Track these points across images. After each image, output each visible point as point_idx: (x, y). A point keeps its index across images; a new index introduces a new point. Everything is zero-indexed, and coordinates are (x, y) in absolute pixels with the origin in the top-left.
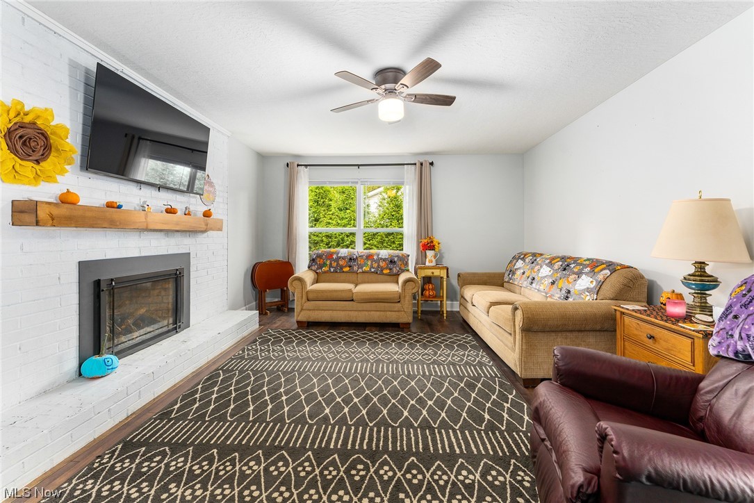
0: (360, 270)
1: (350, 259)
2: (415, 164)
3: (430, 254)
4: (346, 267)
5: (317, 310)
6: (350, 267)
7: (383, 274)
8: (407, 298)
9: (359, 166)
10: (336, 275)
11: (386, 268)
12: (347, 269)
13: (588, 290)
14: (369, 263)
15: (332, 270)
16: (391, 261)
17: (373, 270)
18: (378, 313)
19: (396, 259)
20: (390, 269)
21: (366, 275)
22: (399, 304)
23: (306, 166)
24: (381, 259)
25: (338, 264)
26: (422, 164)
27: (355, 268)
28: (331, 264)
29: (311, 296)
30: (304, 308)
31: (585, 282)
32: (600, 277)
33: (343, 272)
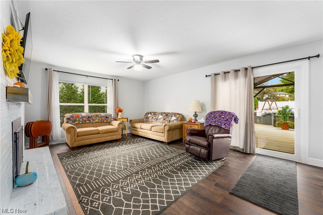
0: (94, 122)
1: (88, 117)
2: (113, 80)
3: (120, 114)
4: (87, 121)
5: (83, 140)
6: (89, 120)
7: (104, 122)
8: (120, 129)
9: (87, 76)
10: (83, 124)
11: (105, 120)
12: (88, 122)
13: (175, 120)
14: (98, 118)
15: (80, 122)
16: (106, 117)
17: (100, 121)
18: (110, 137)
19: (108, 116)
20: (107, 120)
21: (97, 123)
22: (117, 132)
23: (58, 71)
24: (102, 116)
25: (83, 120)
26: (115, 80)
27: (92, 121)
28: (79, 120)
29: (79, 134)
30: (76, 140)
31: (174, 118)
32: (177, 116)
33: (86, 123)
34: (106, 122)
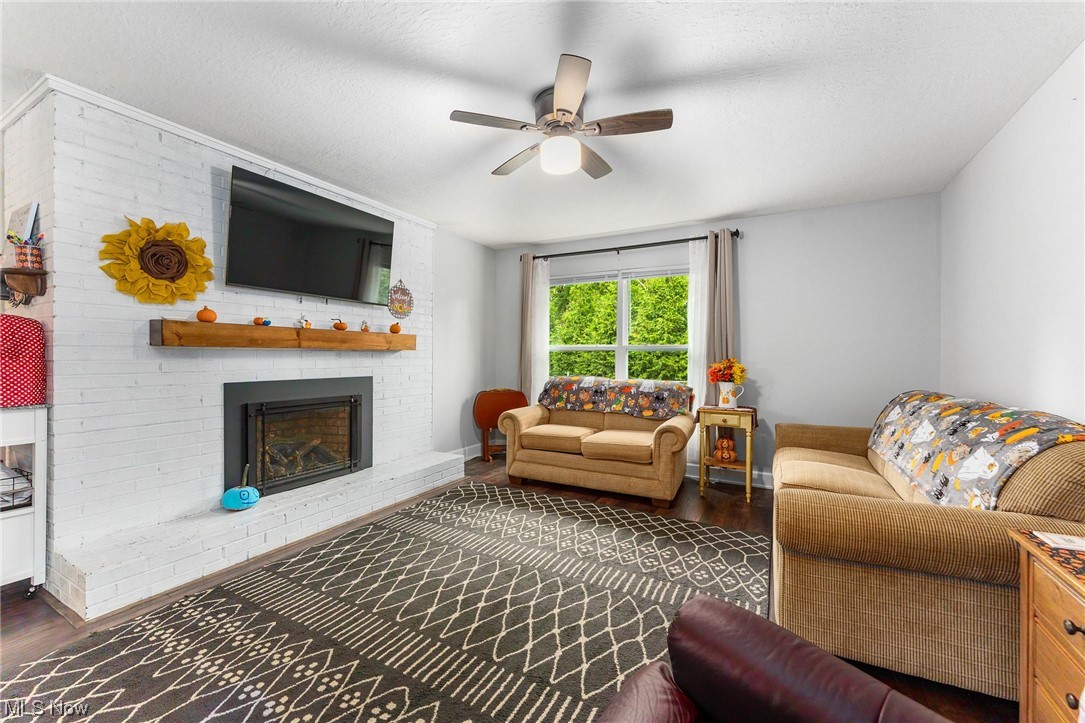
0: (608, 410)
1: (596, 391)
2: (706, 238)
3: (726, 388)
4: (587, 403)
6: (594, 403)
7: (642, 417)
8: (664, 459)
9: (618, 250)
10: (574, 414)
11: (648, 409)
12: (589, 407)
13: (979, 483)
14: (623, 399)
15: (569, 406)
16: (657, 398)
17: (627, 410)
18: (617, 478)
19: (666, 394)
20: (655, 410)
21: (617, 417)
22: (649, 468)
23: (545, 257)
24: (642, 393)
25: (578, 398)
26: (717, 237)
27: (601, 406)
28: (568, 397)
29: (525, 442)
30: (517, 457)
31: (981, 465)
32: (1012, 456)
33: (584, 410)
34: (648, 419)
